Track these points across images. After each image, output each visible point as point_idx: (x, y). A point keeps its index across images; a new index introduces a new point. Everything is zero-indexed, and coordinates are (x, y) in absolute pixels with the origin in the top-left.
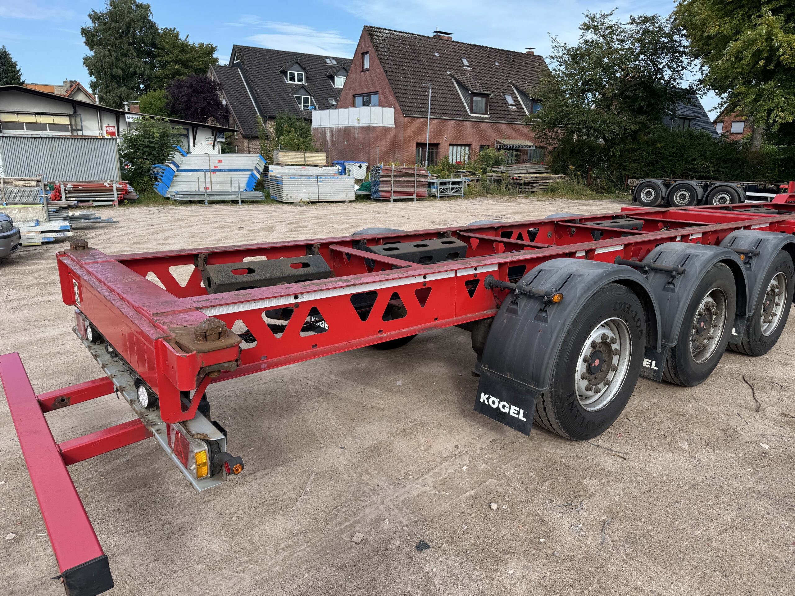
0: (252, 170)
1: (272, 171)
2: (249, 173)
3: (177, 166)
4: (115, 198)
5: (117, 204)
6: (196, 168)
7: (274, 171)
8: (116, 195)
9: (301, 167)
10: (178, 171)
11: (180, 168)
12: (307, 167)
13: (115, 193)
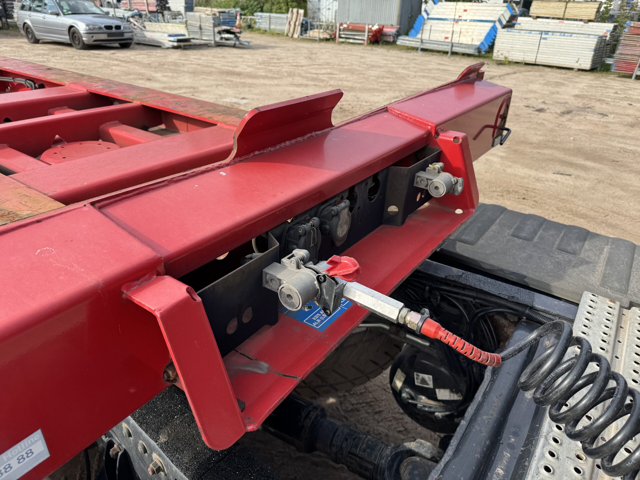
0: (494, 22)
1: (520, 24)
2: (491, 25)
3: (428, 14)
4: (366, 38)
5: (366, 43)
6: (443, 17)
7: (522, 24)
8: (366, 36)
9: (557, 21)
10: (428, 19)
11: (430, 16)
12: (566, 22)
13: (366, 34)
